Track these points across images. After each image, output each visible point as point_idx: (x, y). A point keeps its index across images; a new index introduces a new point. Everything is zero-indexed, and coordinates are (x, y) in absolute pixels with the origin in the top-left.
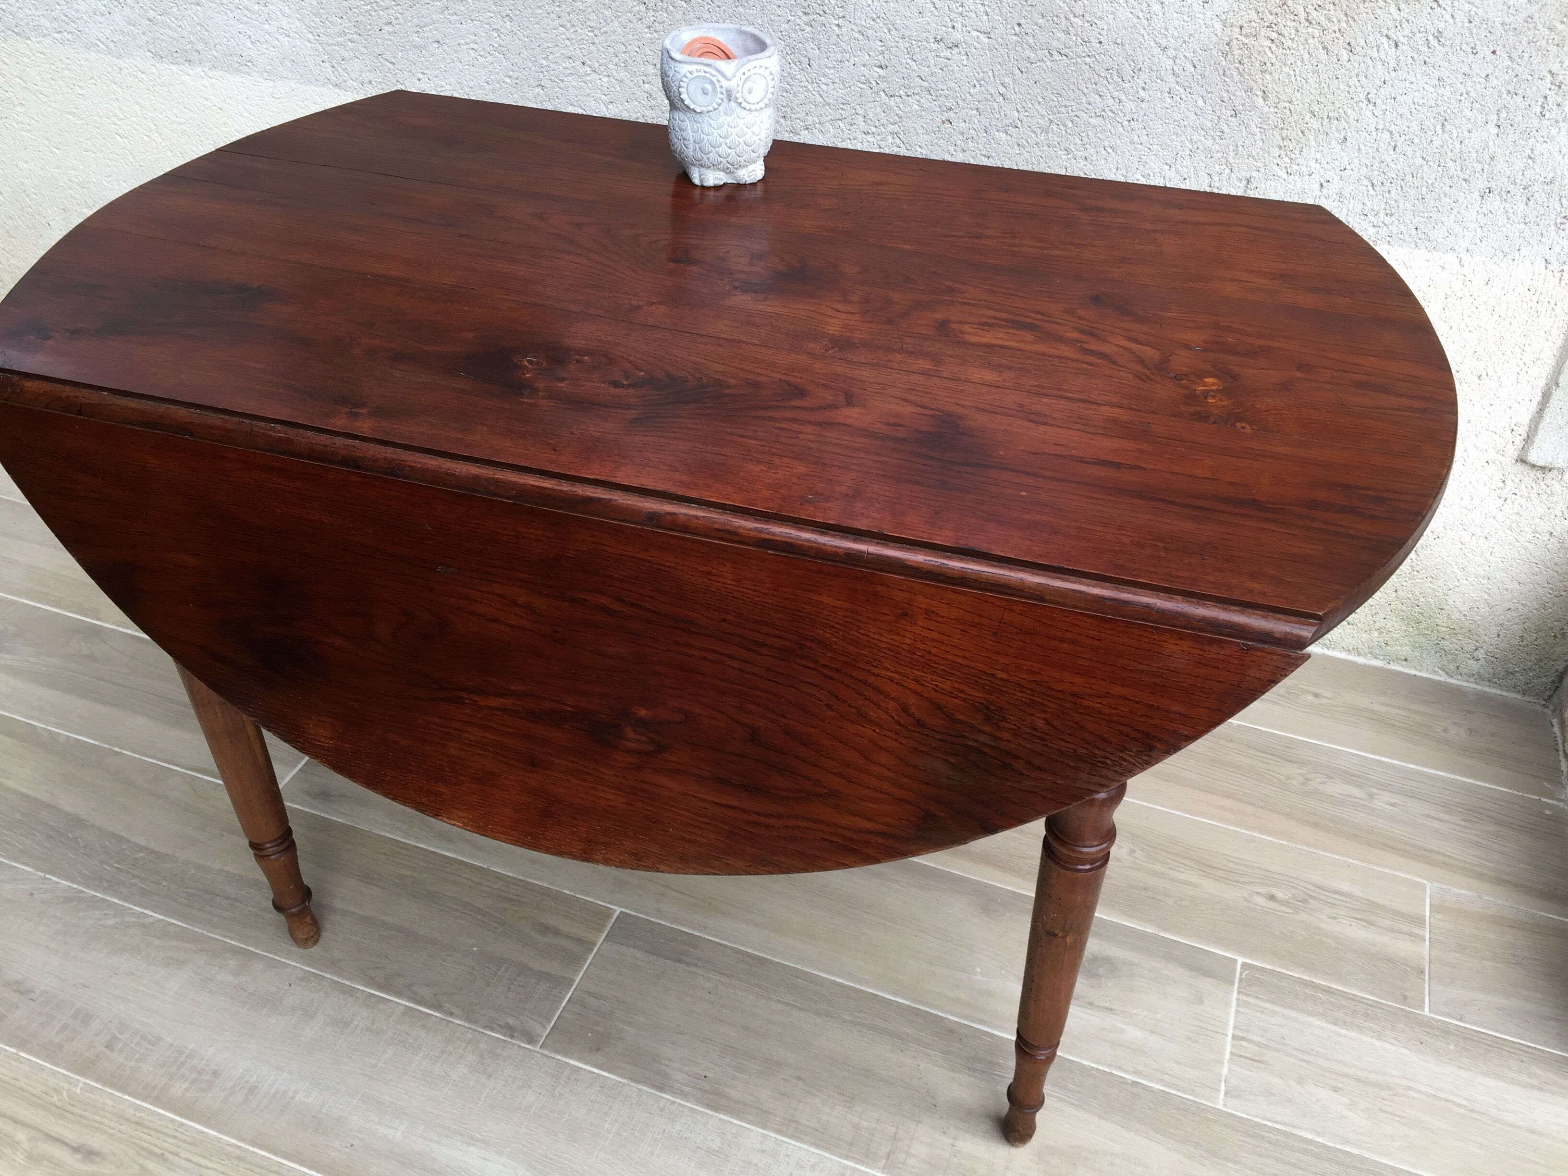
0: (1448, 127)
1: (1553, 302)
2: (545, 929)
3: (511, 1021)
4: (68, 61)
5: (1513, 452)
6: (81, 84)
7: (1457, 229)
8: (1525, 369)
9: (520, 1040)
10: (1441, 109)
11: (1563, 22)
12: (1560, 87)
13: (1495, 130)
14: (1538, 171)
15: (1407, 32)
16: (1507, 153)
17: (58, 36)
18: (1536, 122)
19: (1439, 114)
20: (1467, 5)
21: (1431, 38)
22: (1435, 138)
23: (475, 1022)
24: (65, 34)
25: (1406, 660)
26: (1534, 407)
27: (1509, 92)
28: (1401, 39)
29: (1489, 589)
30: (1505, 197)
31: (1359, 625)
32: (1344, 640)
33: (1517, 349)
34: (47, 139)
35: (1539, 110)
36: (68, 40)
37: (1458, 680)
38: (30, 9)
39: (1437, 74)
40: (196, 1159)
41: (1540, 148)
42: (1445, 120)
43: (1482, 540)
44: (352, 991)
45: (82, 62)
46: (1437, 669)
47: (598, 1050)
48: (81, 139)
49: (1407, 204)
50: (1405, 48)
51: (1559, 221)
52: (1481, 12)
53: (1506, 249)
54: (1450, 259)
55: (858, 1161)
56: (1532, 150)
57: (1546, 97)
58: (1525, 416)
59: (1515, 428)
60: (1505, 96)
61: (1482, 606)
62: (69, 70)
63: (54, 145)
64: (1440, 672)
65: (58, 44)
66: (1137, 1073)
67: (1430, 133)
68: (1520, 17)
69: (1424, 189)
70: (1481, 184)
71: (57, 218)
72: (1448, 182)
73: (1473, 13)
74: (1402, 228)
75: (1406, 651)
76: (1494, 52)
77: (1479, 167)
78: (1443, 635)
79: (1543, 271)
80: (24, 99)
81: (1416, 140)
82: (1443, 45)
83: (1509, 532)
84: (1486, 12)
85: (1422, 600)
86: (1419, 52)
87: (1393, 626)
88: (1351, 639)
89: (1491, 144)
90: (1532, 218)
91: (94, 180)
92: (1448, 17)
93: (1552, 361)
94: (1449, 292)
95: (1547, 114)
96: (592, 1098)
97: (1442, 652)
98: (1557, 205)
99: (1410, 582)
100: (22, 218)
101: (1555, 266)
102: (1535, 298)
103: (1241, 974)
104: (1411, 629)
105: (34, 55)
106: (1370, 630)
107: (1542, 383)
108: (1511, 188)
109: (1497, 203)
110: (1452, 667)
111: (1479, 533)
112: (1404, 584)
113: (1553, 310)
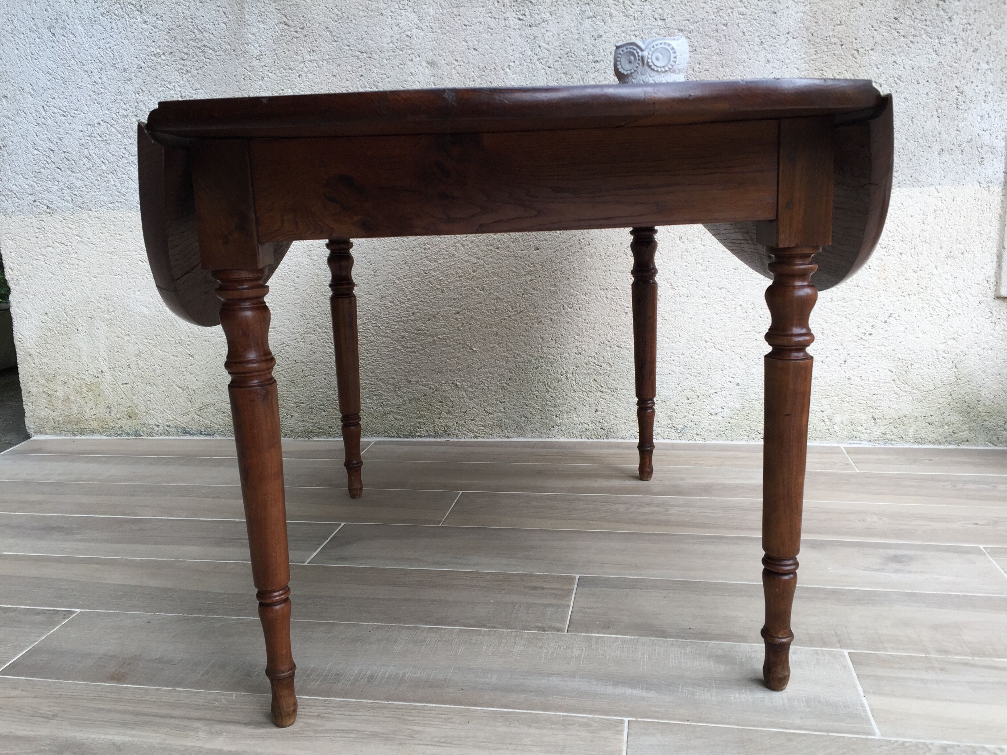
0: (915, 121)
1: (989, 204)
2: (534, 588)
3: (540, 625)
4: (115, 220)
5: (991, 294)
6: (121, 232)
7: (932, 173)
8: (984, 244)
9: (551, 631)
10: (909, 113)
11: (956, 63)
12: (962, 93)
13: (938, 120)
14: (963, 136)
15: (884, 78)
16: (946, 129)
17: (110, 205)
18: (956, 112)
19: (909, 115)
20: (909, 61)
21: (896, 79)
22: (910, 128)
23: (514, 628)
24: (117, 203)
25: (968, 441)
26: (995, 265)
27: (939, 99)
28: (883, 82)
29: (1002, 381)
30: (951, 152)
31: (935, 423)
32: (929, 436)
33: (978, 234)
34: (89, 272)
35: (955, 106)
36: (118, 207)
37: (1001, 447)
38: (95, 192)
39: (903, 96)
40: (347, 713)
41: (961, 124)
42: (913, 118)
43: (990, 351)
44: (417, 628)
45: (125, 219)
46: (987, 443)
47: (608, 628)
48: (114, 268)
49: (904, 164)
50: (885, 86)
51: (980, 160)
52: (916, 63)
53: (958, 180)
54: (932, 189)
55: (822, 647)
56: (957, 126)
57: (957, 99)
58: (991, 270)
59: (989, 279)
60: (938, 102)
61: (1001, 393)
62: (114, 225)
63: (93, 275)
64: (989, 444)
65: (110, 210)
66: (961, 591)
67: (907, 126)
68: (936, 63)
69: (911, 155)
70: (937, 148)
71: (84, 324)
72: (922, 150)
73: (913, 65)
74: (904, 177)
75: (966, 434)
76: (928, 81)
77: (934, 139)
78: (984, 418)
79: (979, 188)
80: (78, 249)
81: (901, 130)
82: (903, 82)
83: (1002, 342)
84: (919, 63)
85: (967, 397)
86: (892, 87)
87: (955, 419)
88: (933, 435)
89: (937, 126)
90: (966, 161)
91: (117, 293)
92: (902, 68)
93: (997, 237)
94: (935, 207)
95: (960, 107)
96: (620, 646)
97: (987, 430)
98: (977, 152)
99: (957, 387)
100: (58, 328)
101: (984, 184)
102: (979, 204)
103: (987, 551)
104: (966, 419)
105: (91, 219)
106: (943, 425)
107: (995, 250)
108: (953, 147)
109: (948, 156)
110: (995, 438)
111: (987, 347)
112: (955, 389)
113: (990, 208)
